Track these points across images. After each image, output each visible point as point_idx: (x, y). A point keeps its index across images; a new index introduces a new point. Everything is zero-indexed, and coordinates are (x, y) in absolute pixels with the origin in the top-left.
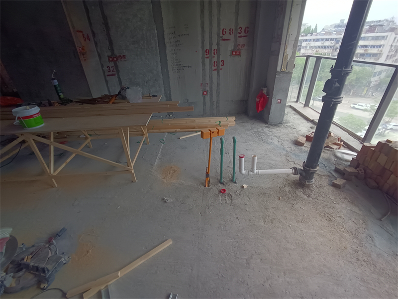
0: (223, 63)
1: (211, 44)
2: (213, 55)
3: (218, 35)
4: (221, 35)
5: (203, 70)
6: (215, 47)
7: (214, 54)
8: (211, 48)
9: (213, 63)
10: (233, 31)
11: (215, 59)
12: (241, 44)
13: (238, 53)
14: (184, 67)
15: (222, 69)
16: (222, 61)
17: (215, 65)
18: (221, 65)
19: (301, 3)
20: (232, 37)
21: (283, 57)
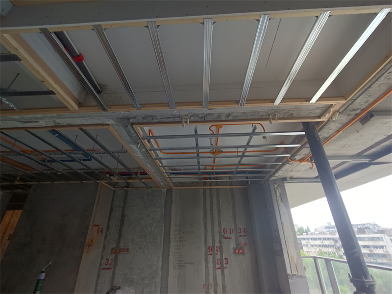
0: (227, 261)
1: (214, 242)
2: (216, 253)
3: (220, 233)
4: (223, 234)
5: (206, 268)
6: (217, 244)
7: (217, 251)
8: (214, 245)
9: (216, 260)
10: (234, 231)
11: (218, 257)
12: (243, 242)
13: (241, 251)
14: (186, 263)
15: (226, 268)
16: (225, 259)
17: (219, 263)
18: (226, 264)
19: (287, 212)
20: (233, 236)
21: (289, 258)
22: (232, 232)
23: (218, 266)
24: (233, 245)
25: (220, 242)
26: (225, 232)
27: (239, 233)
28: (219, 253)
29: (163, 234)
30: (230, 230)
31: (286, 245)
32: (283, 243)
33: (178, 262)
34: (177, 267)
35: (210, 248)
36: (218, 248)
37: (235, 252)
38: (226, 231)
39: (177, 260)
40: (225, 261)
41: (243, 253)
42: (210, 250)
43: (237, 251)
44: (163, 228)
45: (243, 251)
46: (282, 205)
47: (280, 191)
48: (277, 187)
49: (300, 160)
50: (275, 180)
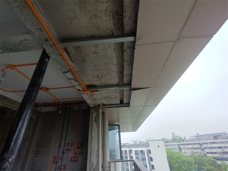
0: (64, 167)
4: (66, 147)
7: (59, 160)
9: (57, 167)
11: (59, 164)
12: (78, 152)
14: (36, 170)
17: (59, 169)
18: (63, 169)
19: (97, 129)
20: (72, 148)
21: (90, 164)
22: (72, 145)
24: (71, 154)
25: (63, 153)
27: (77, 146)
28: (60, 161)
29: (26, 149)
31: (91, 154)
32: (89, 153)
35: (55, 158)
36: (61, 157)
37: (71, 161)
38: (69, 145)
39: (30, 168)
41: (77, 161)
42: (55, 160)
44: (27, 145)
45: (77, 159)
46: (95, 124)
47: (96, 115)
48: (94, 112)
49: (84, 90)
50: (94, 107)
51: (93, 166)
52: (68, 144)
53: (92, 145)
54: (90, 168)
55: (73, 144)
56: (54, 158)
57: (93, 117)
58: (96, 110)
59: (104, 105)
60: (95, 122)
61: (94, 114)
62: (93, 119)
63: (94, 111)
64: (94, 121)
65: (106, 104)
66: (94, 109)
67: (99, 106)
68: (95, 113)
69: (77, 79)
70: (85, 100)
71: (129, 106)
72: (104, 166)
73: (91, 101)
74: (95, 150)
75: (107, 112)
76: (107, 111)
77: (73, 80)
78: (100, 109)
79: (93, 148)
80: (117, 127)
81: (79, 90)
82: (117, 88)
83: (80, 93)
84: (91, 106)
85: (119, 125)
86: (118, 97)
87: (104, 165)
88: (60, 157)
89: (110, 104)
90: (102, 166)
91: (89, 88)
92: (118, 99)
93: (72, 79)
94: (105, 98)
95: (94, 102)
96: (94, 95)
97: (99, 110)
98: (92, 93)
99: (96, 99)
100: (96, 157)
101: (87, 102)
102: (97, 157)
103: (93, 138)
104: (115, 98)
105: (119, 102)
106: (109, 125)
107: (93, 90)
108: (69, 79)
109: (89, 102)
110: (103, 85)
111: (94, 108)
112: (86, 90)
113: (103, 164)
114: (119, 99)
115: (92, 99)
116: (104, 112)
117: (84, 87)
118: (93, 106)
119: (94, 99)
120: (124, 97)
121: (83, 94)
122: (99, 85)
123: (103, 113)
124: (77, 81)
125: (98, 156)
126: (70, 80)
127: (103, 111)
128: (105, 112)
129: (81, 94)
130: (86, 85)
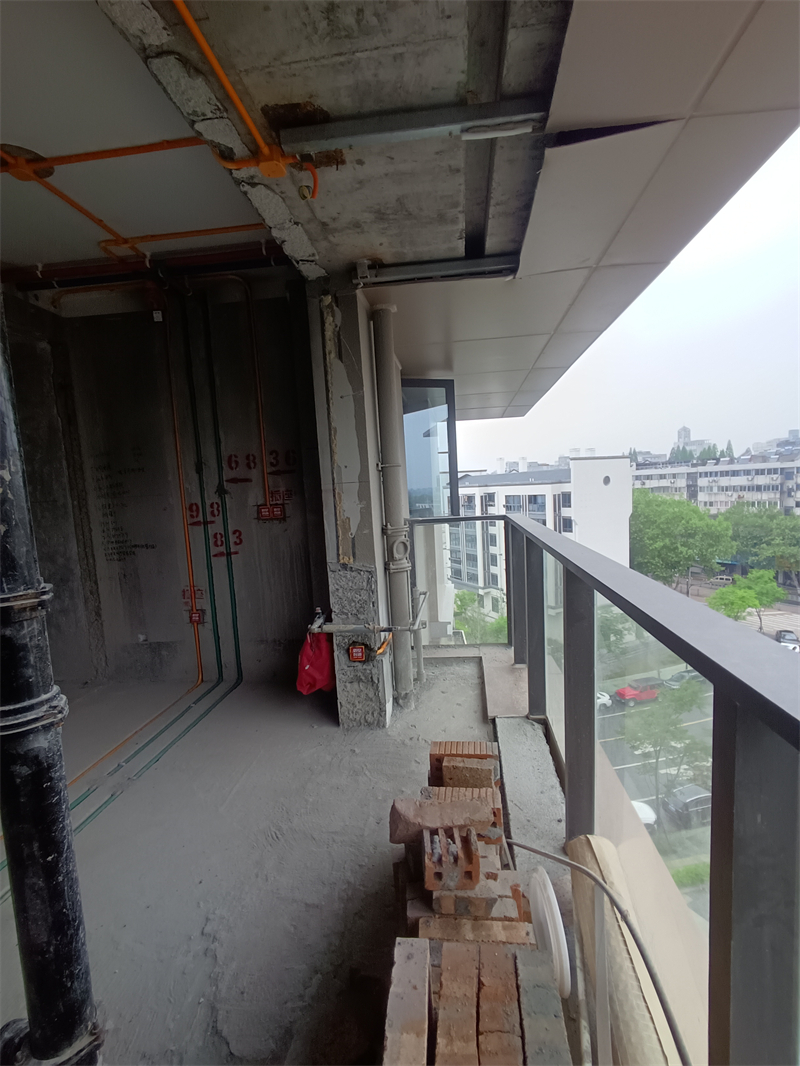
0: (239, 537)
2: (211, 519)
4: (227, 469)
7: (213, 514)
8: (203, 501)
9: (212, 536)
10: (257, 461)
12: (282, 489)
13: (277, 511)
14: (135, 546)
15: (236, 553)
16: (234, 532)
17: (219, 543)
18: (236, 543)
19: (351, 393)
20: (254, 474)
21: (336, 524)
22: (252, 465)
23: (214, 550)
24: (255, 496)
25: (221, 491)
26: (233, 465)
27: (272, 464)
28: (219, 520)
29: (65, 480)
30: (248, 457)
31: (334, 490)
32: (326, 485)
33: (114, 545)
34: (116, 557)
35: (194, 508)
36: (215, 506)
37: (259, 517)
38: (237, 462)
39: (113, 540)
40: (233, 539)
41: (283, 519)
42: (195, 514)
43: (265, 512)
44: (64, 463)
45: (283, 511)
46: (338, 369)
47: (339, 321)
48: (330, 306)
49: (255, 155)
50: (325, 280)
51: (347, 529)
52: (233, 459)
53: (336, 457)
54: (338, 537)
55: (251, 458)
56: (191, 509)
57: (329, 334)
58: (336, 299)
59: (377, 265)
60: (340, 357)
61: (329, 320)
62: (330, 346)
63: (328, 299)
64: (333, 355)
65: (388, 258)
66: (326, 293)
67: (351, 270)
68: (333, 316)
69: (193, 55)
70: (275, 233)
71: (513, 271)
72: (389, 532)
73: (306, 238)
74: (349, 476)
75: (394, 309)
76: (398, 301)
77: (172, 59)
78: (359, 292)
79: (343, 468)
80: (441, 392)
81: (226, 155)
82: (456, 128)
83: (238, 182)
84: (311, 272)
85: (448, 385)
86: (455, 205)
87: (389, 526)
88: (212, 506)
89: (410, 257)
90: (384, 531)
91: (282, 133)
92: (454, 221)
93: (162, 53)
94: (381, 216)
95: (324, 244)
96: (317, 195)
97: (355, 296)
98: (305, 178)
99: (332, 225)
100: (358, 502)
101: (288, 249)
102: (360, 498)
103: (335, 429)
104: (442, 218)
105: (460, 247)
106: (406, 383)
107: (312, 148)
108: (147, 54)
109: (297, 244)
110: (370, 105)
111: (325, 284)
112: (266, 150)
113: (386, 526)
114: (462, 225)
115: (309, 221)
116: (379, 307)
117: (255, 123)
118: (322, 273)
119: (324, 224)
120: (492, 210)
121: (254, 185)
122: (346, 103)
123: (375, 316)
124: (198, 71)
125: (364, 495)
126: (156, 63)
127: (372, 303)
128: (384, 307)
129: (247, 188)
130: (265, 110)
